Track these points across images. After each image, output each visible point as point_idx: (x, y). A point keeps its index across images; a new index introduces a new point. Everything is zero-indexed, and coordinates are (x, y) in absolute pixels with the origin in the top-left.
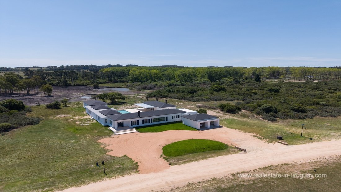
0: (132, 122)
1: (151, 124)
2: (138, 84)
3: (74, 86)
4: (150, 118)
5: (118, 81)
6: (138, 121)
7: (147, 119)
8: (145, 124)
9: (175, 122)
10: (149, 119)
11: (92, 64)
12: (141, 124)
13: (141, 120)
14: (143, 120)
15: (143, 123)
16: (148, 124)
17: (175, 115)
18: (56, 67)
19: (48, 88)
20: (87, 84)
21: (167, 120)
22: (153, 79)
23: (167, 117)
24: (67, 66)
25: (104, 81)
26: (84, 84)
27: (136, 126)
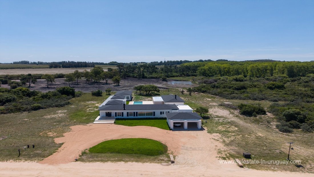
0: (116, 113)
1: (136, 117)
2: (201, 78)
3: (149, 78)
4: (135, 111)
5: (191, 75)
6: (123, 113)
7: (132, 113)
8: (129, 117)
9: (163, 118)
10: (134, 113)
11: (186, 60)
12: (125, 115)
13: (125, 112)
14: (128, 113)
15: (128, 116)
16: (133, 117)
17: (165, 111)
18: (157, 62)
19: (116, 79)
20: (160, 77)
21: (154, 115)
22: (222, 73)
23: (154, 112)
24: (165, 61)
25: (177, 74)
26: (158, 77)
27: (121, 117)
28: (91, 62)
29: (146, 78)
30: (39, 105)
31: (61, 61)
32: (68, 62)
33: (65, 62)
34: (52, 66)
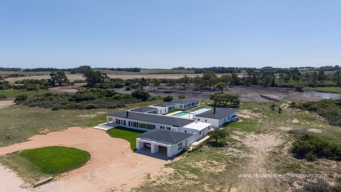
0: (119, 120)
7: (133, 122)
8: (131, 127)
10: (135, 123)
12: (127, 124)
13: (127, 121)
14: (129, 122)
15: (129, 125)
16: (134, 128)
17: (165, 126)
23: (154, 126)
27: (123, 126)
28: (243, 68)
29: (276, 86)
30: (94, 105)
31: (212, 67)
32: (218, 67)
33: (215, 67)
34: (197, 71)
